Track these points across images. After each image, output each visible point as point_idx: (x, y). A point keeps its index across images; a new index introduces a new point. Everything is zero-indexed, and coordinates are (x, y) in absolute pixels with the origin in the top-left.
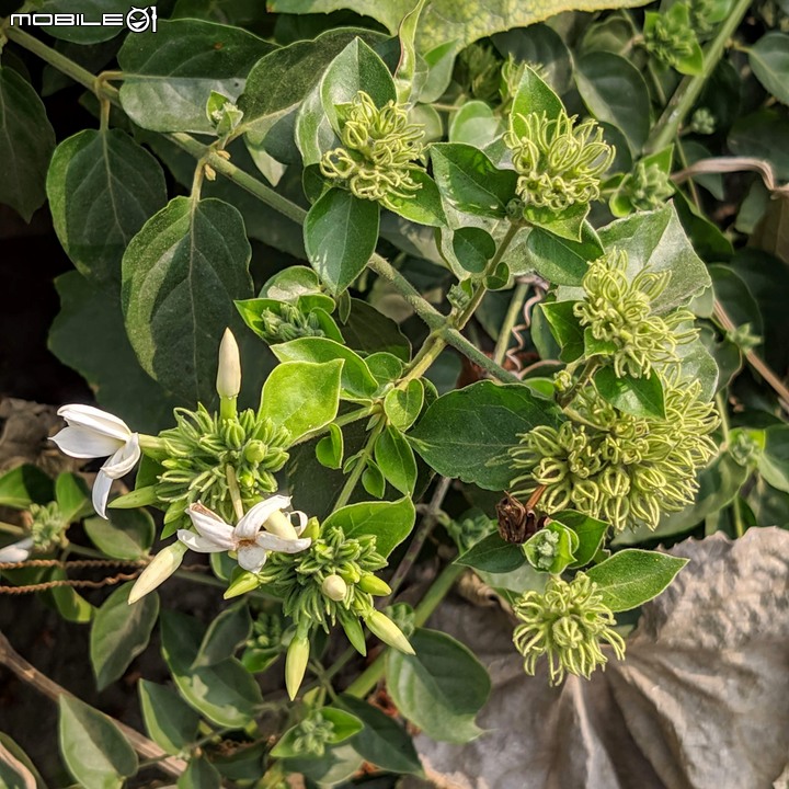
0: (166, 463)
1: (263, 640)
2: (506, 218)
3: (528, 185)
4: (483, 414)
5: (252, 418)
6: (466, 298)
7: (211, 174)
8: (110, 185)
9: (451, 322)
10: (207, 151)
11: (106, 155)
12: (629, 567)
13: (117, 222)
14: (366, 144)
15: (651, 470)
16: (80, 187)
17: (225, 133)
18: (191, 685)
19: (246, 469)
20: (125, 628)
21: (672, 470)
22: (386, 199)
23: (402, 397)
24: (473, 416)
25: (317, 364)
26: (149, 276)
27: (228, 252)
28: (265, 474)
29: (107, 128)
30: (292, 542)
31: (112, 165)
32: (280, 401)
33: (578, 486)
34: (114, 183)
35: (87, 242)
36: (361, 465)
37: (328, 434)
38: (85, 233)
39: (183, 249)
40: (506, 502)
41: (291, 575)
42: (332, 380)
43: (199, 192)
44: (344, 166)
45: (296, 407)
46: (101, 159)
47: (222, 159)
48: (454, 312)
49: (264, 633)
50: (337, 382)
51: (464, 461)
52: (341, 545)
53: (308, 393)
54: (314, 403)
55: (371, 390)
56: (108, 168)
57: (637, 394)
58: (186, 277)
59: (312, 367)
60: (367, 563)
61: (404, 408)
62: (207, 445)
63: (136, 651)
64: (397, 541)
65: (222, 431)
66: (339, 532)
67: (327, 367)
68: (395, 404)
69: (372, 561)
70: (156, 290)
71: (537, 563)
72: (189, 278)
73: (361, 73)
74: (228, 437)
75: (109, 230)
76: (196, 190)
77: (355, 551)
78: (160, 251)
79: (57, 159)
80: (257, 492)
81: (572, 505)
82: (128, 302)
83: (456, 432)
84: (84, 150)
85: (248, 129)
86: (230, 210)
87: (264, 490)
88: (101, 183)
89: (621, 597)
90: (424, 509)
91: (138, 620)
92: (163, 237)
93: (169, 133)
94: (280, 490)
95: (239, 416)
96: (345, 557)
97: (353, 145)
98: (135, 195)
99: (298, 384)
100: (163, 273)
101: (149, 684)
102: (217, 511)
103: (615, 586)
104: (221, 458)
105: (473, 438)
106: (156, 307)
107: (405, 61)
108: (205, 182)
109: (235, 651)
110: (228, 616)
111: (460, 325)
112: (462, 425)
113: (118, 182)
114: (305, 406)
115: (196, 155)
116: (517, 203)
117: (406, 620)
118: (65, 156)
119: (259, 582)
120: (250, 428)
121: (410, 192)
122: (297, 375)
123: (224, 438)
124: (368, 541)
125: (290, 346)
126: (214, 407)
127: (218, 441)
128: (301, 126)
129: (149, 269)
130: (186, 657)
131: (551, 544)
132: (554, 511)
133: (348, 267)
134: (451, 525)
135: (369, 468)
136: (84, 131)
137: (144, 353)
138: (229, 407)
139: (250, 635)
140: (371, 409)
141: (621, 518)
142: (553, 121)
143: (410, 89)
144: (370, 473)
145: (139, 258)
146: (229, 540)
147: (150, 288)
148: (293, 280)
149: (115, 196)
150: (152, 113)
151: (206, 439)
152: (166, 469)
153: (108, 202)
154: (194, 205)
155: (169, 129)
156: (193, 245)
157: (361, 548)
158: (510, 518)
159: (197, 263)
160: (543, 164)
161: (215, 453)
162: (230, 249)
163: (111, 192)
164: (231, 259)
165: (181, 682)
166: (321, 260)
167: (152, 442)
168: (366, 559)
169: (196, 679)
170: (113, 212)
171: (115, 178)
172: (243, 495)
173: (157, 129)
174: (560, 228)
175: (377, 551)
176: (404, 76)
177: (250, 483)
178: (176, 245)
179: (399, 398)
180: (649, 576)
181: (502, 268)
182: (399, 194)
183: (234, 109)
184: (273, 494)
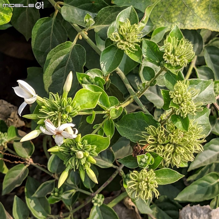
0: (43, 107)
1: (56, 194)
2: (160, 66)
3: (167, 57)
4: (138, 122)
5: (71, 100)
6: (143, 88)
7: (81, 38)
8: (51, 35)
9: (137, 95)
10: (81, 31)
11: (52, 26)
12: (167, 174)
13: (50, 46)
14: (125, 34)
15: (181, 148)
16: (42, 33)
17: (88, 27)
18: (31, 202)
19: (65, 113)
20: (16, 178)
21: (188, 150)
22: (126, 51)
23: (116, 111)
24: (135, 122)
25: (94, 92)
26: (54, 62)
27: (79, 61)
28: (70, 117)
29: (55, 18)
30: (71, 135)
31: (53, 29)
32: (80, 99)
33: (158, 146)
34: (52, 35)
35: (40, 50)
36: (99, 128)
37: (92, 115)
38: (40, 47)
39: (66, 57)
40: (136, 146)
41: (69, 152)
42: (97, 97)
43: (76, 42)
44: (117, 39)
45: (84, 103)
46: (51, 27)
47: (85, 34)
48: (139, 92)
49: (57, 192)
50: (98, 98)
51: (129, 134)
52: (85, 146)
53: (89, 100)
54: (90, 103)
55: (108, 106)
56: (52, 30)
57: (182, 124)
58: (65, 66)
59: (92, 92)
60: (92, 154)
61: (116, 114)
62: (56, 104)
63: (17, 186)
64: (102, 150)
65: (61, 101)
66: (86, 141)
67: (96, 93)
68: (114, 112)
69: (93, 153)
70: (55, 67)
71: (140, 164)
72: (66, 66)
73: (130, 16)
74: (62, 103)
75: (47, 48)
76: (75, 41)
77: (89, 148)
78: (60, 56)
79: (38, 23)
80: (66, 121)
81: (155, 151)
82: (46, 68)
83: (129, 126)
84: (46, 23)
85: (95, 28)
86: (83, 49)
87: (68, 121)
88: (49, 34)
89: (162, 182)
90: (117, 168)
91: (20, 176)
92: (61, 52)
93: (72, 23)
94: (73, 122)
95: (67, 99)
96: (86, 149)
97: (121, 33)
98: (58, 40)
99: (87, 96)
100: (59, 63)
101: (18, 198)
102: (53, 123)
103: (161, 178)
104: (59, 109)
105: (133, 128)
106: (54, 72)
107: (145, 18)
108: (78, 39)
109: (46, 195)
110: (48, 183)
111: (139, 96)
112: (131, 124)
113: (54, 35)
114: (87, 103)
115: (78, 31)
116: (164, 62)
117: (101, 200)
118: (40, 23)
119: (59, 150)
120: (69, 103)
121: (133, 51)
122: (87, 93)
123: (61, 103)
124: (94, 147)
125: (88, 86)
126: (61, 94)
127: (59, 104)
128: (110, 29)
129: (55, 60)
130: (31, 192)
131: (146, 159)
132: (149, 151)
133: (111, 69)
134: (123, 175)
135: (101, 129)
136: (47, 17)
137: (47, 85)
138: (65, 95)
139: (52, 191)
140: (106, 112)
141: (169, 159)
142: (179, 41)
143: (144, 26)
144: (101, 131)
145: (53, 56)
146: (54, 131)
147: (53, 66)
148: (95, 73)
149: (52, 39)
150: (69, 17)
151: (56, 102)
152: (42, 108)
153: (49, 40)
154: (73, 45)
155: (72, 22)
156: (69, 57)
157: (91, 148)
158: (136, 150)
159: (69, 63)
160: (173, 52)
161: (57, 107)
162: (80, 60)
163: (51, 37)
164: (79, 63)
165: (28, 200)
166: (104, 64)
167: (40, 99)
168: (92, 153)
169: (33, 201)
170: (50, 43)
171: (53, 34)
172: (62, 121)
173: (69, 21)
174: (173, 71)
175: (95, 151)
176: (143, 22)
177: (65, 117)
178: (65, 55)
179: (115, 111)
180: (172, 178)
181: (155, 81)
182: (130, 51)
183: (93, 20)
184: (70, 123)
